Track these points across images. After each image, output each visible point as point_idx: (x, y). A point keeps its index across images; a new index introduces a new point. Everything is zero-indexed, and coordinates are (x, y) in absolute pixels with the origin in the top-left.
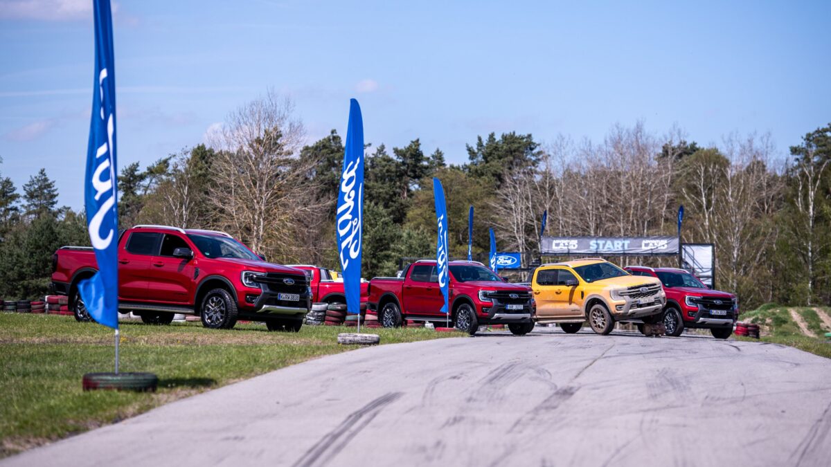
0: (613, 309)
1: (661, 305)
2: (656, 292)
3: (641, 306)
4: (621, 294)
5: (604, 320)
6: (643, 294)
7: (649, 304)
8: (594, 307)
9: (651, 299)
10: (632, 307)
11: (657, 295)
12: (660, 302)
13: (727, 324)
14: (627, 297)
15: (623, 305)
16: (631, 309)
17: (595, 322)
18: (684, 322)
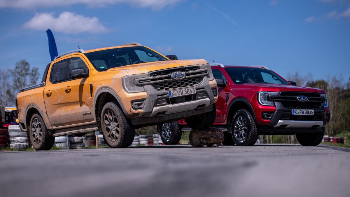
0: (128, 108)
1: (208, 99)
2: (200, 79)
3: (174, 101)
4: (140, 83)
5: (118, 126)
6: (177, 82)
7: (188, 98)
8: (105, 108)
9: (191, 90)
10: (157, 103)
11: (202, 84)
12: (206, 94)
13: (315, 127)
14: (150, 87)
15: (143, 100)
16: (155, 106)
17: (108, 129)
18: (258, 126)
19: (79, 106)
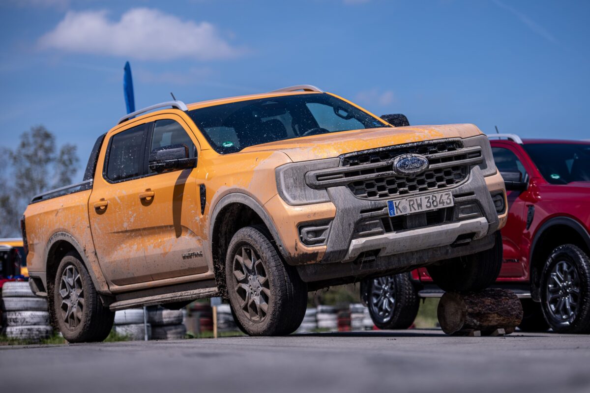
0: (290, 241)
1: (483, 220)
2: (463, 171)
3: (400, 223)
4: (318, 180)
5: (266, 285)
6: (409, 178)
7: (435, 217)
8: (234, 240)
9: (441, 198)
10: (359, 229)
11: (468, 183)
12: (477, 208)
14: (343, 189)
15: (326, 222)
16: (355, 236)
17: (242, 293)
19: (173, 236)
